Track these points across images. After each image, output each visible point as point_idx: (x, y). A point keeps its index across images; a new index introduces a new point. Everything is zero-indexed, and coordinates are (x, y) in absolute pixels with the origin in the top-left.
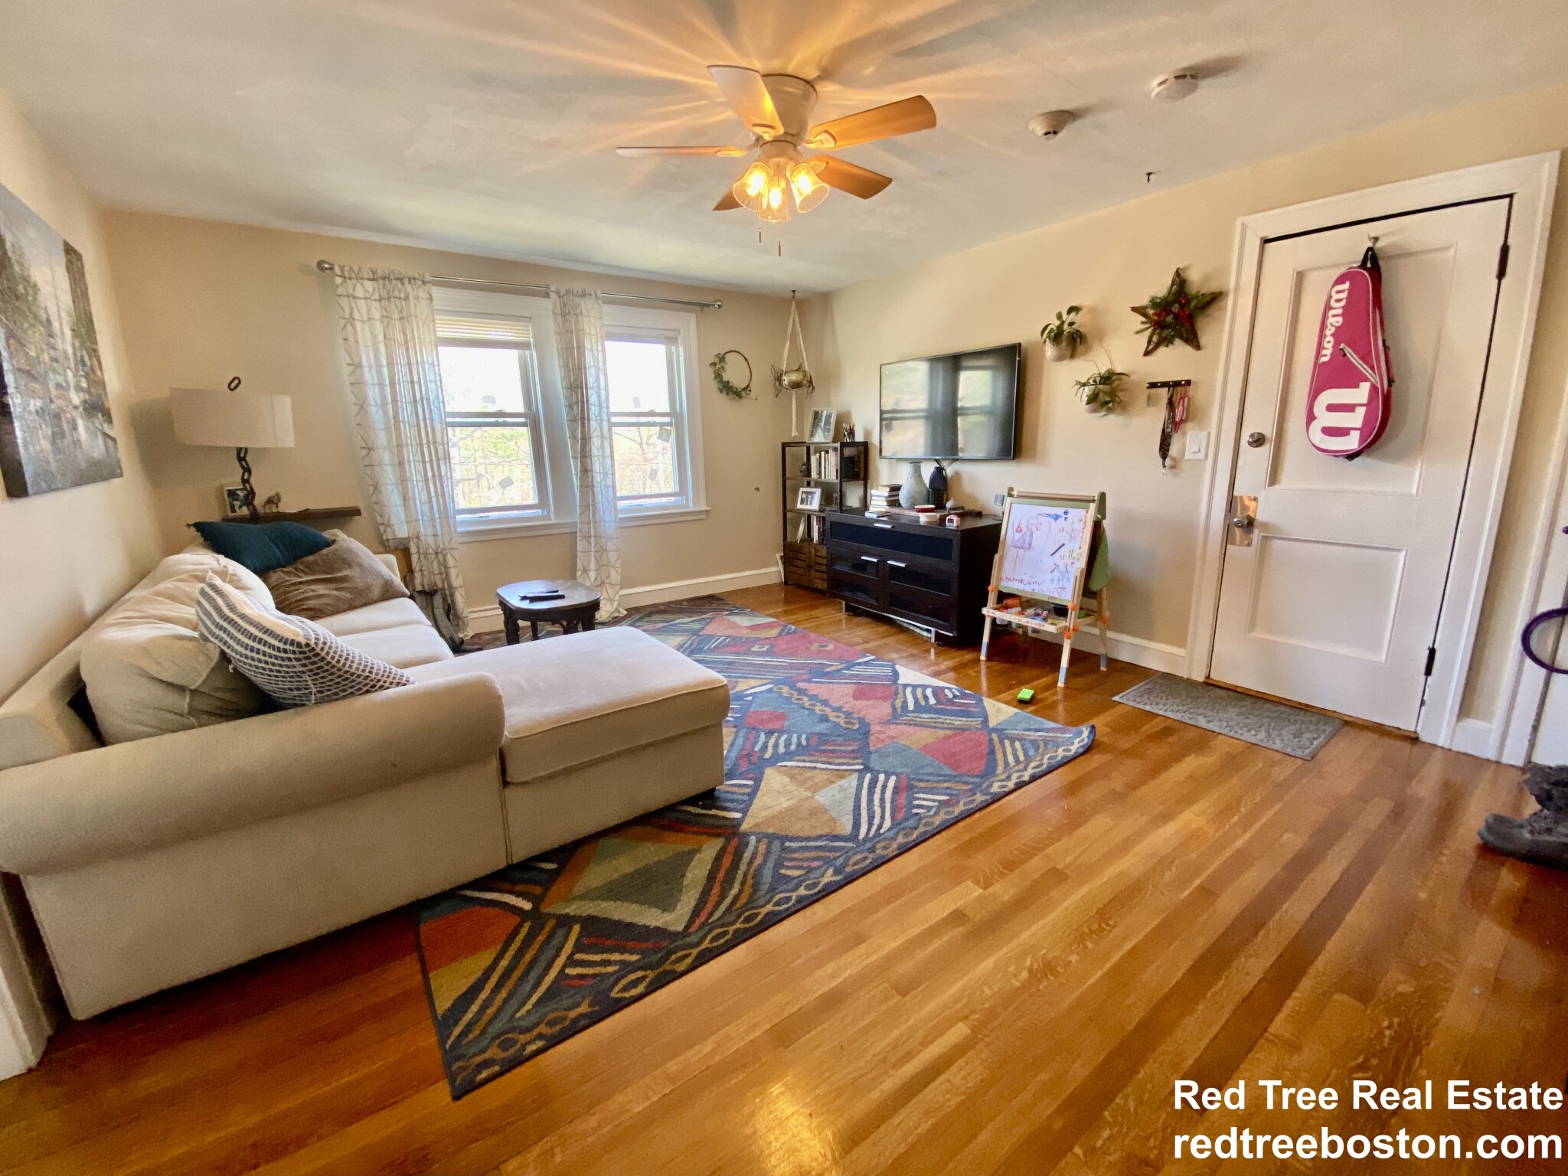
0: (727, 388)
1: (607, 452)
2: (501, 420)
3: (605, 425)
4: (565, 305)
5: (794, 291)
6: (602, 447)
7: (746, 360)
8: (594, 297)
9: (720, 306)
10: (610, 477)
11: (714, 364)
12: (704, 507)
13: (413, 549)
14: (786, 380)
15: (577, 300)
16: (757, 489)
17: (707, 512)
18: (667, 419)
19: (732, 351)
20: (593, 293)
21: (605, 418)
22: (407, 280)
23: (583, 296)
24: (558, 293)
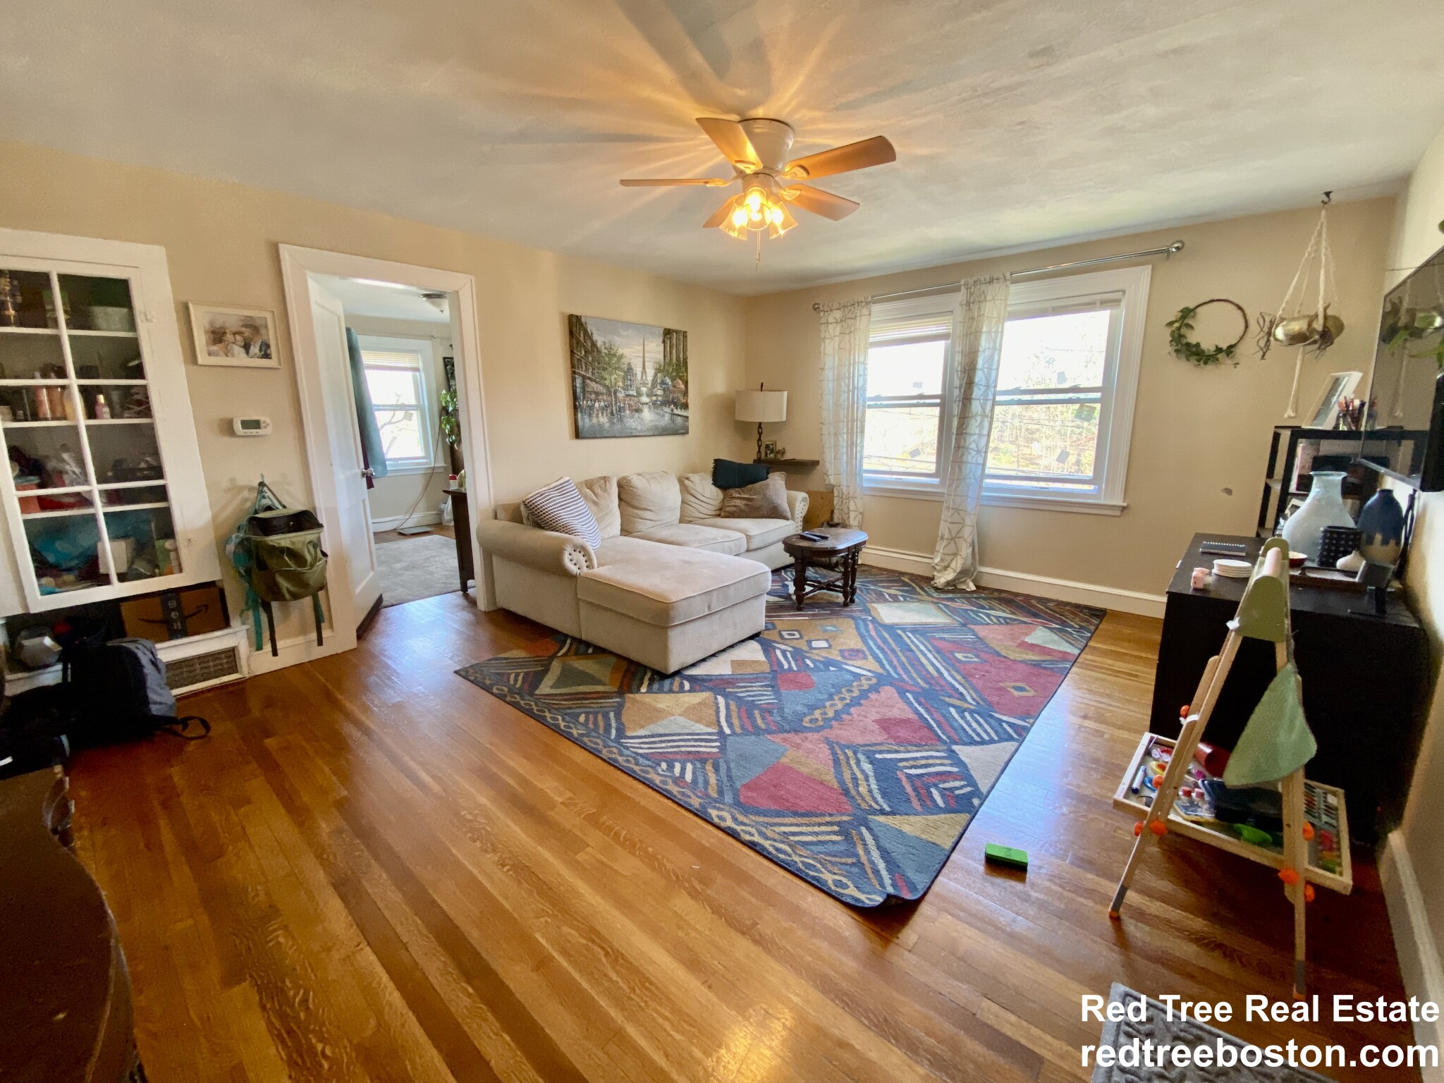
0: (1195, 354)
1: (985, 432)
2: (921, 401)
3: (989, 403)
4: (971, 294)
5: (1328, 194)
6: (981, 425)
7: (1240, 308)
8: (1002, 280)
9: (1178, 248)
10: (983, 454)
11: (1171, 324)
12: (1121, 503)
13: (836, 493)
14: (1280, 333)
15: (983, 287)
16: (1229, 491)
17: (1124, 508)
18: (1097, 395)
19: (1212, 301)
20: (1001, 276)
21: (990, 397)
22: (856, 305)
23: (991, 281)
24: (966, 284)
